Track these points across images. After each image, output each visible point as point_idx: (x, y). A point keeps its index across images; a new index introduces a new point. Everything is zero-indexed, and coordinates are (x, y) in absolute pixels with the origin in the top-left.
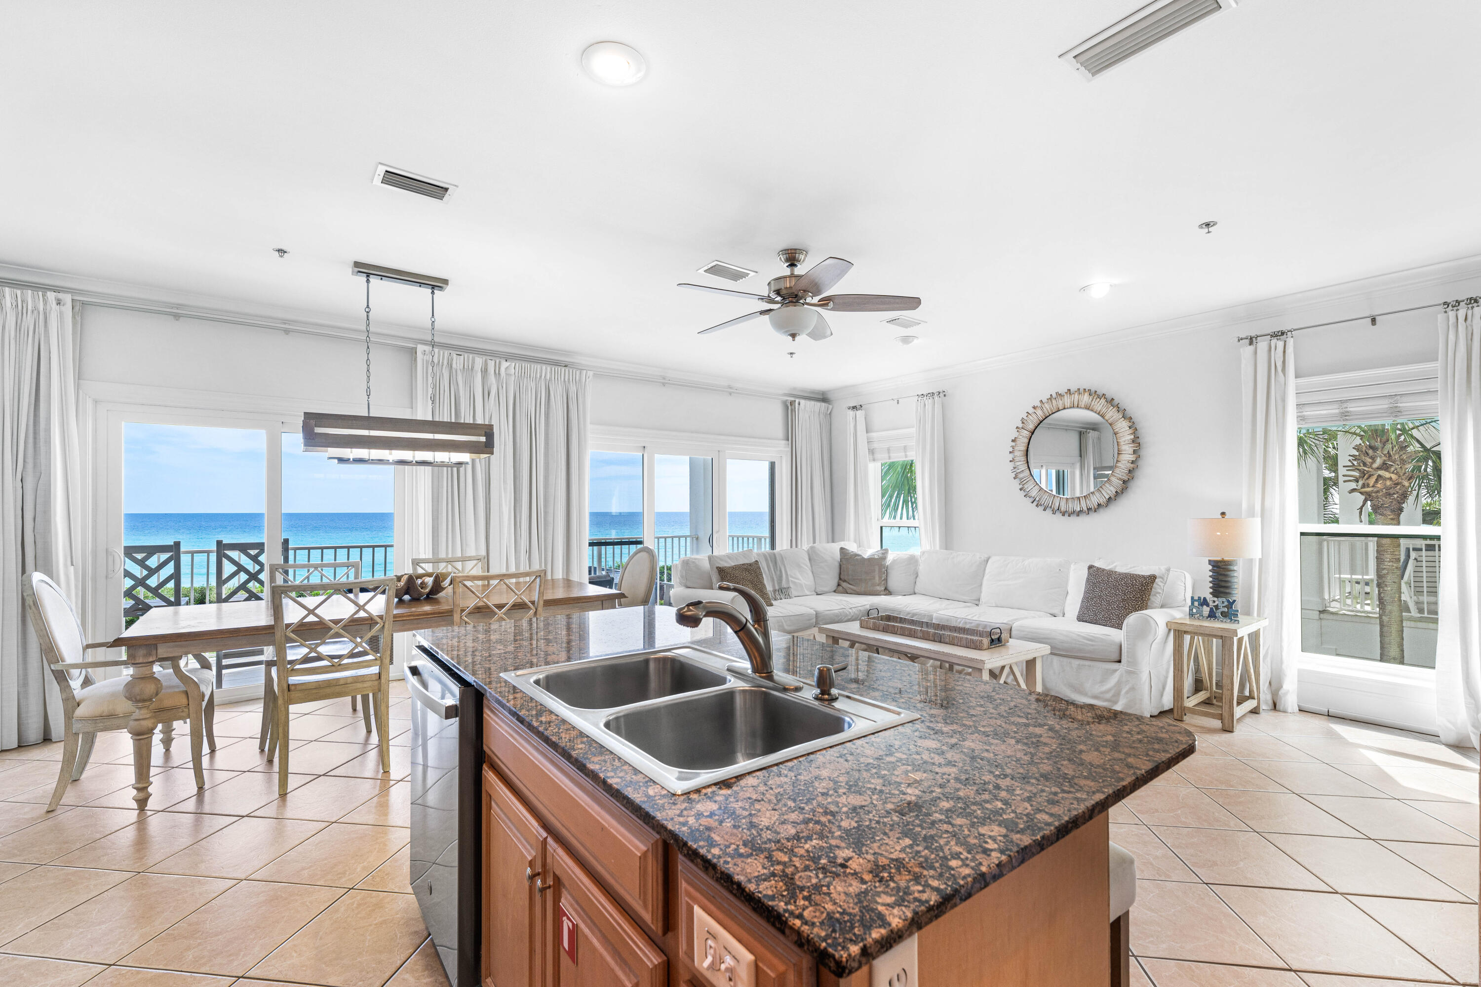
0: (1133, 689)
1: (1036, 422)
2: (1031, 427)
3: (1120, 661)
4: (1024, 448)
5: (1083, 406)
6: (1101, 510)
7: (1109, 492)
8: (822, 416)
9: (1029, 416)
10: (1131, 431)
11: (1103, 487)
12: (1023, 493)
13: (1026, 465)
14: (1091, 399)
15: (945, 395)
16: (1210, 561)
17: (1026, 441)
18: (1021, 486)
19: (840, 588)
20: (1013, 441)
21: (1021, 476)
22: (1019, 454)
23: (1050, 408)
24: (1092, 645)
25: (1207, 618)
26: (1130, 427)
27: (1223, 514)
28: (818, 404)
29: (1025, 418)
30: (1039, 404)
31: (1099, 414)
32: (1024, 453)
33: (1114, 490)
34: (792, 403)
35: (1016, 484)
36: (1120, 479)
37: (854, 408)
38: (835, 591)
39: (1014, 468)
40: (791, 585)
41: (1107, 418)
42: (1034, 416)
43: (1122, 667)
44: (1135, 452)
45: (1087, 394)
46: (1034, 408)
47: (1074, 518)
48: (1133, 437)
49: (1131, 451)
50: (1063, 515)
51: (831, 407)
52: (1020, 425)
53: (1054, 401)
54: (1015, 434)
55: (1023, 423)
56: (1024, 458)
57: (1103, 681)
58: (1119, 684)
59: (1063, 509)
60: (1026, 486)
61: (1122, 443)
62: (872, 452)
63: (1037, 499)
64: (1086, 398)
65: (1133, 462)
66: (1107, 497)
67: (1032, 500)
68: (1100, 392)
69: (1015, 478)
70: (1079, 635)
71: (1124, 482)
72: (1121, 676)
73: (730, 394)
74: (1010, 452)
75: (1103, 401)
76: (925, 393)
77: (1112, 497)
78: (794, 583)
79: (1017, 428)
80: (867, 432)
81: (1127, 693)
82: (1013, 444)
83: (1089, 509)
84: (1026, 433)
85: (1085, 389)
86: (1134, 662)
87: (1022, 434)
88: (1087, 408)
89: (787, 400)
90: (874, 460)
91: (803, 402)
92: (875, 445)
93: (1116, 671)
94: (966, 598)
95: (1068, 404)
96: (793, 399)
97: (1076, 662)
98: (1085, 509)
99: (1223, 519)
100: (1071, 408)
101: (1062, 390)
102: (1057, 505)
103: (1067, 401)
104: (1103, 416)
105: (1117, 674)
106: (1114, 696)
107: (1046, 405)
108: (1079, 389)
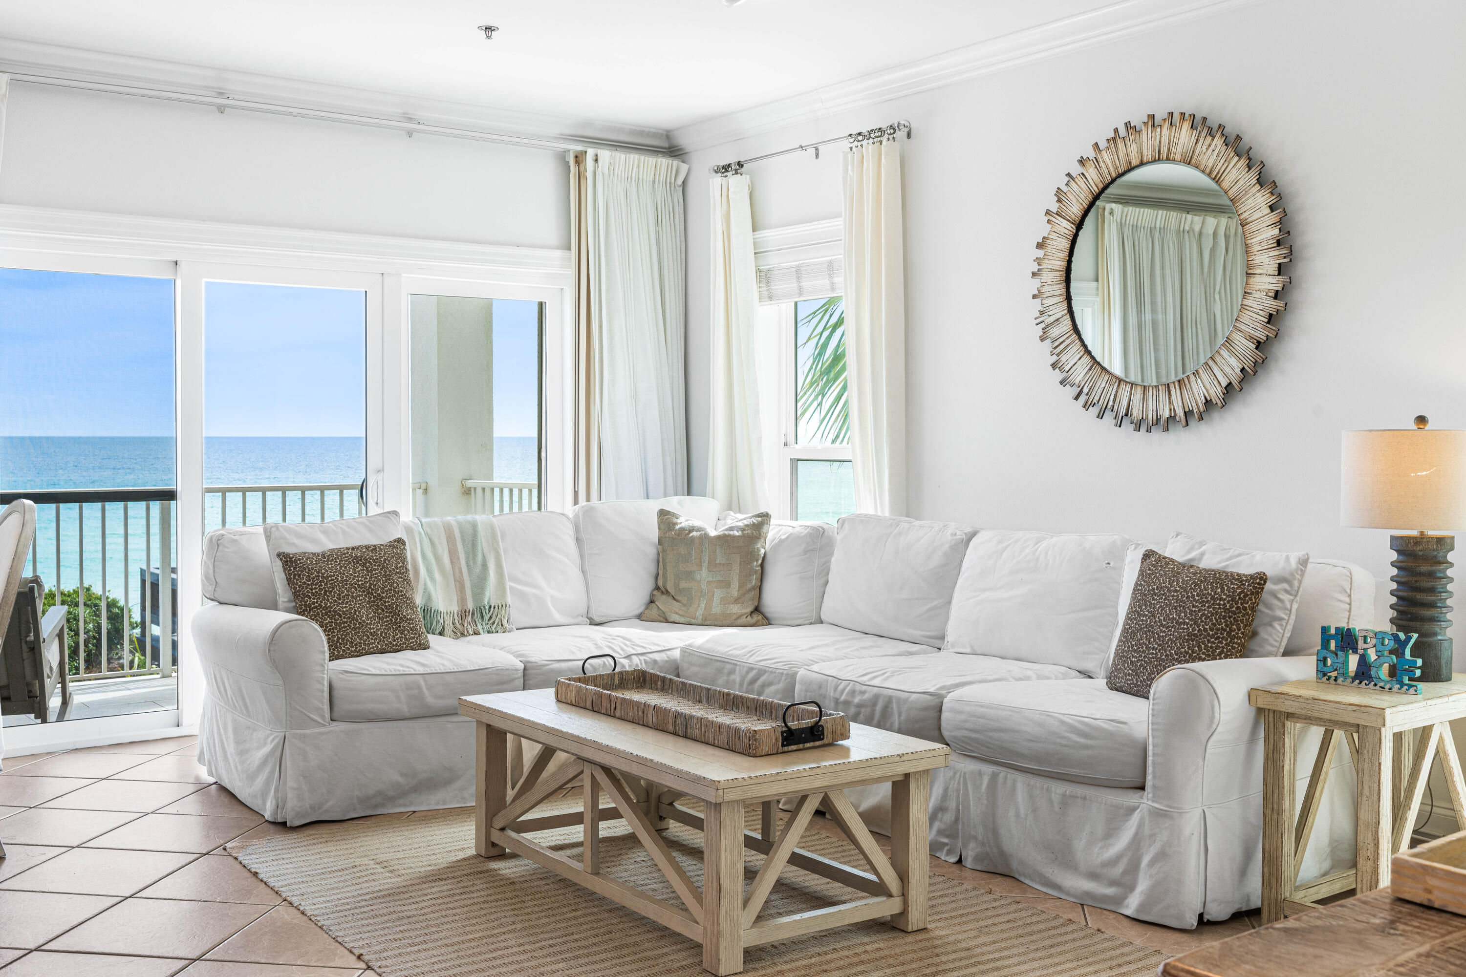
0: (1162, 856)
1: (1085, 198)
2: (1075, 210)
3: (1142, 788)
4: (1061, 264)
5: (1178, 157)
6: (1216, 415)
7: (1228, 370)
8: (660, 189)
9: (1072, 184)
10: (1274, 217)
11: (1218, 359)
12: (1058, 376)
13: (1065, 305)
14: (1194, 140)
15: (909, 135)
16: (1393, 539)
17: (1065, 244)
18: (1055, 358)
19: (654, 612)
20: (1040, 246)
21: (1055, 332)
22: (1052, 278)
23: (1113, 162)
24: (1087, 747)
25: (1354, 679)
26: (1272, 208)
27: (1421, 420)
28: (651, 161)
29: (1065, 189)
30: (1091, 154)
31: (1209, 175)
32: (1061, 276)
33: (1237, 365)
34: (579, 158)
35: (1044, 353)
36: (1251, 338)
37: (726, 168)
38: (640, 617)
39: (1042, 313)
40: (509, 600)
41: (1226, 184)
42: (1081, 181)
43: (1146, 801)
44: (1281, 270)
45: (1186, 125)
46: (1082, 162)
47: (1157, 435)
48: (1276, 231)
49: (1273, 268)
50: (1138, 429)
51: (684, 168)
52: (1054, 207)
53: (1121, 145)
54: (1042, 229)
55: (1059, 200)
56: (1060, 289)
57: (1110, 833)
58: (1136, 845)
59: (1136, 414)
60: (1064, 359)
61: (1257, 248)
62: (764, 276)
63: (1086, 390)
64: (1185, 137)
65: (1277, 295)
66: (1224, 384)
67: (1075, 391)
68: (1213, 122)
69: (1042, 339)
70: (1063, 722)
71: (1259, 345)
72: (1141, 825)
73: (410, 134)
74: (1034, 274)
75: (1218, 141)
76: (864, 131)
77: (1235, 383)
78: (522, 596)
79: (1048, 212)
80: (754, 229)
81: (1151, 864)
82: (1040, 253)
83: (1188, 414)
84: (1066, 227)
85: (1183, 115)
86: (1167, 791)
87: (1057, 228)
88: (1188, 161)
89: (567, 151)
90: (770, 298)
91: (605, 155)
92: (771, 261)
93: (1132, 810)
94: (916, 634)
95: (1148, 154)
96: (580, 148)
97: (1059, 789)
98: (1180, 413)
99: (1421, 432)
100: (1154, 161)
101: (1138, 118)
102: (1125, 403)
103: (1147, 143)
104: (1217, 180)
105: (1136, 817)
106: (1125, 872)
107: (1104, 153)
108: (1171, 114)
